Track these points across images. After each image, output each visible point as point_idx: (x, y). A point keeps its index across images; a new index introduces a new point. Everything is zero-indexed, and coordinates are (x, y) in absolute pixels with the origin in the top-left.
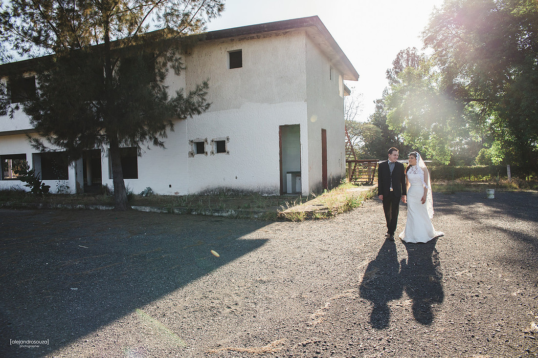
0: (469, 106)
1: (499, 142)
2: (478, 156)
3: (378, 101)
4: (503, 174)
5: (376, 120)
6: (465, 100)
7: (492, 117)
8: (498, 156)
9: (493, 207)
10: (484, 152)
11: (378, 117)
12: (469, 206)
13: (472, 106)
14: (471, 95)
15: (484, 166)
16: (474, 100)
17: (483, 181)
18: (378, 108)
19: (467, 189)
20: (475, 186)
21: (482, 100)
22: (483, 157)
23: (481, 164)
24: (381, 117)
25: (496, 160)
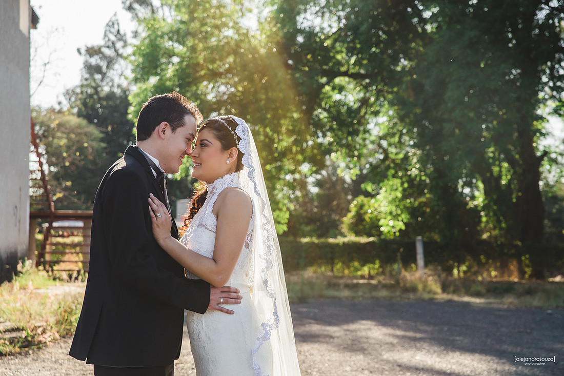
0: (334, 89)
1: (397, 182)
2: (350, 215)
3: (92, 51)
4: (409, 259)
5: (85, 104)
6: (324, 73)
7: (382, 119)
8: (396, 217)
9: (399, 327)
10: (361, 207)
11: (91, 96)
12: (345, 327)
13: (341, 89)
14: (339, 63)
15: (364, 240)
16: (345, 74)
17: (362, 277)
18: (93, 70)
19: (332, 293)
20: (347, 286)
21: (363, 77)
22: (359, 217)
23: (358, 233)
24: (100, 99)
25: (391, 226)
